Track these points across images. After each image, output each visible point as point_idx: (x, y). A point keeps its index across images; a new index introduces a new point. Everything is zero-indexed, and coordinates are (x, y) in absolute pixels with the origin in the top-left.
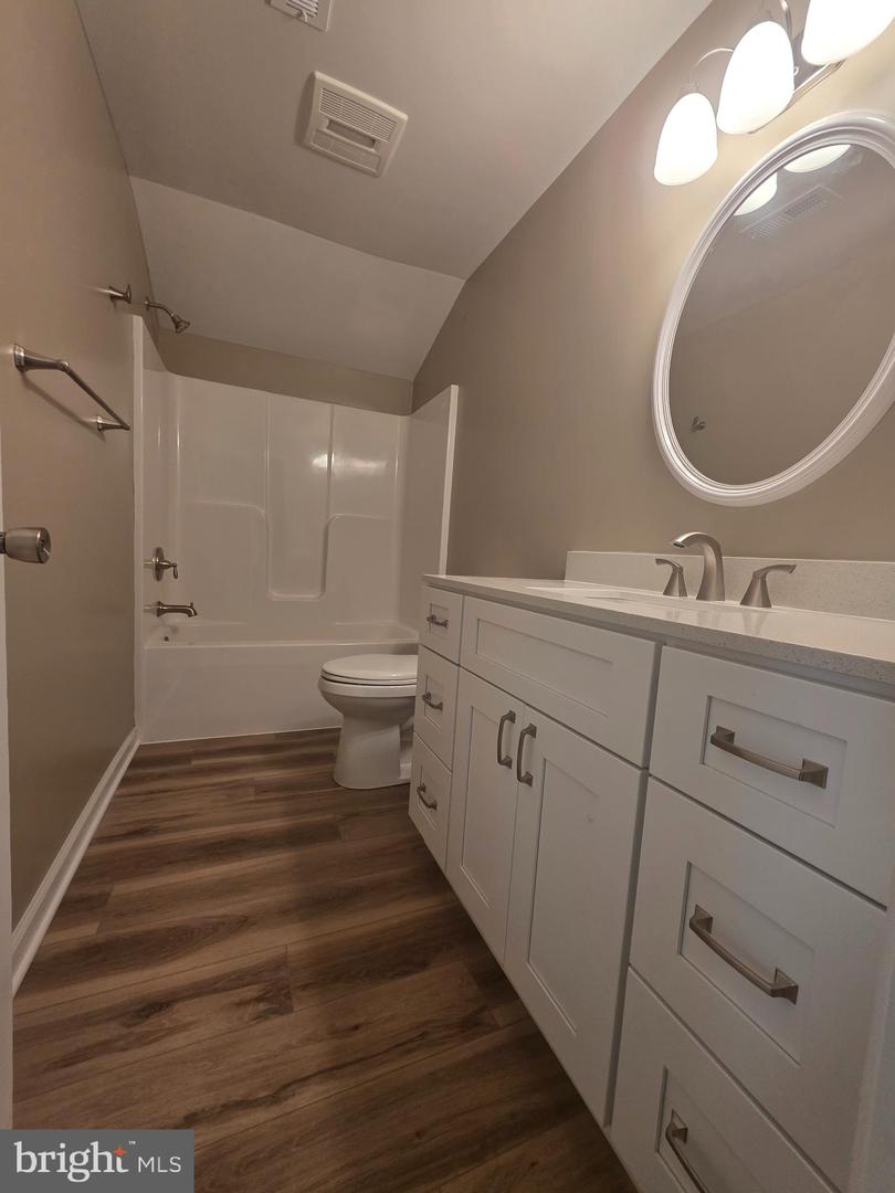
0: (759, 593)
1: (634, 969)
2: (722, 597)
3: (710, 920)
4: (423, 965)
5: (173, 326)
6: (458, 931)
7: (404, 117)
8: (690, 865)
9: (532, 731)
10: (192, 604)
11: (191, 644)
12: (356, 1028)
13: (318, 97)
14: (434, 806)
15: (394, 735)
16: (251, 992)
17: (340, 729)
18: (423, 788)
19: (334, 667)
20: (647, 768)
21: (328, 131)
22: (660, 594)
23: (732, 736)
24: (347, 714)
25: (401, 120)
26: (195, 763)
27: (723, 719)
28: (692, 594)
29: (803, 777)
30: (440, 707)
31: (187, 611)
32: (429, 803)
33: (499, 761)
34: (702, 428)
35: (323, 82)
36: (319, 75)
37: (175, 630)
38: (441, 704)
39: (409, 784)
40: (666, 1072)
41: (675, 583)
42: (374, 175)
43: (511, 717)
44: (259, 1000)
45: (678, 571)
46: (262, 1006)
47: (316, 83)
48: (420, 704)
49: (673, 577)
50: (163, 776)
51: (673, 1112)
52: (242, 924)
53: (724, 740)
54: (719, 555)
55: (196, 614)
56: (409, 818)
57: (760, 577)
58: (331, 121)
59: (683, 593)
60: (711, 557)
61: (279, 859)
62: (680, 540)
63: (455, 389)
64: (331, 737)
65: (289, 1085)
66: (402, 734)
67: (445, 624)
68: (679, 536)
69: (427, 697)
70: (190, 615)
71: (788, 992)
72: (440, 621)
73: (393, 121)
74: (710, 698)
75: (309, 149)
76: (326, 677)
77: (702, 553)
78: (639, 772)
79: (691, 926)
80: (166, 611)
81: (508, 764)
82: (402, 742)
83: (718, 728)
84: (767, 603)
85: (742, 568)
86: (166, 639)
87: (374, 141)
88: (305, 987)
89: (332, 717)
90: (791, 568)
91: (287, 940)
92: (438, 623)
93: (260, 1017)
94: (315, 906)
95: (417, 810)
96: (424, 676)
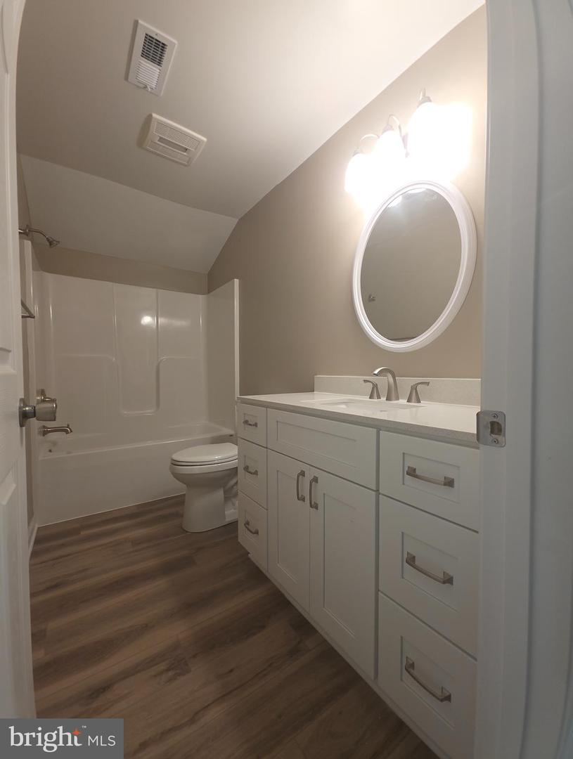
0: (414, 396)
1: (382, 592)
2: (397, 399)
3: (414, 557)
4: (263, 627)
5: (48, 244)
6: (279, 603)
7: (205, 139)
8: (403, 533)
9: (315, 480)
10: (68, 425)
11: (69, 453)
12: (231, 671)
13: (154, 126)
14: (257, 532)
15: (220, 494)
16: (163, 666)
17: (184, 495)
18: (248, 523)
19: (180, 456)
20: (378, 490)
21: (158, 143)
22: (367, 398)
23: (415, 469)
24: (188, 485)
25: (203, 141)
26: (84, 533)
27: (410, 463)
28: (384, 396)
29: (445, 485)
30: (256, 473)
31: (65, 430)
32: (253, 531)
33: (298, 499)
34: (374, 300)
35: (156, 119)
36: (154, 115)
37: (55, 443)
38: (256, 471)
39: (237, 521)
40: (402, 638)
41: (374, 393)
42: (186, 166)
43: (303, 474)
44: (168, 670)
45: (375, 386)
46: (171, 673)
47: (153, 120)
48: (241, 471)
49: (373, 388)
50: (63, 545)
51: (407, 657)
52: (146, 628)
53: (412, 472)
54: (394, 378)
55: (71, 431)
56: (239, 543)
57: (414, 388)
58: (161, 138)
59: (379, 397)
60: (391, 380)
61: (160, 584)
62: (376, 372)
63: (236, 281)
64: (180, 501)
65: (199, 711)
66: (225, 492)
67: (256, 425)
68: (374, 370)
69: (246, 469)
70: (67, 432)
71: (449, 580)
72: (251, 423)
73: (199, 141)
74: (404, 453)
75: (147, 150)
76: (175, 463)
77: (386, 376)
78: (374, 493)
79: (407, 562)
80: (50, 432)
81: (303, 500)
82: (225, 498)
83: (409, 467)
84: (419, 402)
85: (406, 383)
86: (50, 451)
87: (187, 149)
88: (194, 656)
89: (179, 488)
90: (428, 384)
91: (177, 632)
92: (250, 425)
93: (171, 680)
94: (189, 608)
95: (244, 537)
96: (242, 455)
